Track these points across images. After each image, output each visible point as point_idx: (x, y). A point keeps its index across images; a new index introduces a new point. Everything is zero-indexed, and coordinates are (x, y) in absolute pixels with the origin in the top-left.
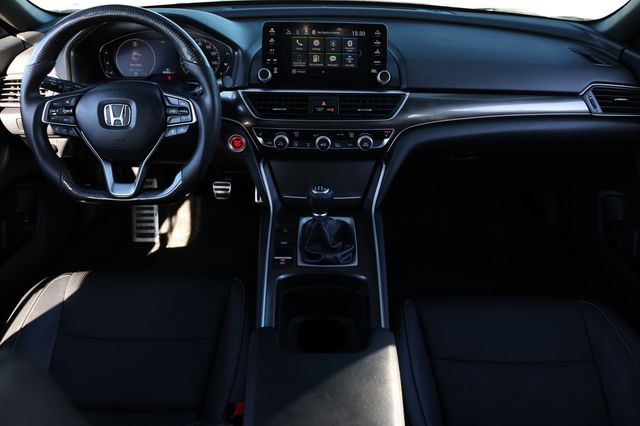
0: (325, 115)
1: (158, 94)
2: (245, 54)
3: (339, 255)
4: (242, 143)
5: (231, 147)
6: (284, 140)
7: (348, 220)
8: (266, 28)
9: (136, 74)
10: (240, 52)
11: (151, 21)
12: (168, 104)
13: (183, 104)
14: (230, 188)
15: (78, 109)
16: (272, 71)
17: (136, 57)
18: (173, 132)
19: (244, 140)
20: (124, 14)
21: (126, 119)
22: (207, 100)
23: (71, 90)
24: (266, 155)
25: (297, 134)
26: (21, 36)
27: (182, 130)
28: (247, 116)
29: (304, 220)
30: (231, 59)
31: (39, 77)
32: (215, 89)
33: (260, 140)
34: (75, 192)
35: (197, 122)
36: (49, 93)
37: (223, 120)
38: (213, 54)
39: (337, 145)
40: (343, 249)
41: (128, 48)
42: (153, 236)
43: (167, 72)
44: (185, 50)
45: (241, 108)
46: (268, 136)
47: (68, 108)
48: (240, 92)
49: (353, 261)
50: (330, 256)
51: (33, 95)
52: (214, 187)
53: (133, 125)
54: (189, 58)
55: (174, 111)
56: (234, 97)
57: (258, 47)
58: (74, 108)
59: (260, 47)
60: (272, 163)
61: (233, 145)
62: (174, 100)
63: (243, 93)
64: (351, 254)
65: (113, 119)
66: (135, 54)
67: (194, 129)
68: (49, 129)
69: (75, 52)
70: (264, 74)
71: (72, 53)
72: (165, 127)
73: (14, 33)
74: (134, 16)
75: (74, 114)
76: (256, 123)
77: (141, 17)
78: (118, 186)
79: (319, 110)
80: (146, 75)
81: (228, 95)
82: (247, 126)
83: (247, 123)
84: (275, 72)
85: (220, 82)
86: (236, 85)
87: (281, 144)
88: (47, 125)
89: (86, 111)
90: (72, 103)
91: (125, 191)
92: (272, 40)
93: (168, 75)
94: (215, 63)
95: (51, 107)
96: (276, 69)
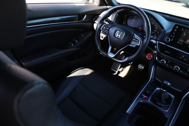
0: (182, 60)
1: (132, 33)
2: (165, 31)
3: (163, 105)
5: (147, 57)
6: (164, 62)
7: (172, 96)
8: (176, 26)
9: (131, 26)
10: (163, 30)
11: (140, 12)
12: (134, 37)
13: (138, 39)
14: (143, 68)
15: (110, 29)
16: (171, 39)
17: (134, 21)
18: (131, 45)
19: (152, 56)
20: (134, 8)
22: (145, 41)
23: (112, 24)
24: (156, 64)
25: (169, 62)
27: (134, 46)
28: (156, 50)
29: (158, 89)
30: (160, 31)
31: (106, 17)
32: (149, 38)
33: (157, 58)
34: (100, 50)
35: (139, 45)
36: (107, 23)
37: (147, 48)
38: (156, 28)
39: (181, 71)
40: (165, 104)
41: (133, 18)
42: (116, 70)
43: (140, 28)
44: (145, 23)
45: (156, 47)
46: (160, 58)
47: (108, 28)
48: (158, 42)
49: (167, 110)
50: (159, 104)
51: (102, 22)
52: (139, 65)
53: (122, 39)
54: (146, 26)
55: (134, 40)
56: (155, 43)
57: (170, 30)
58: (109, 29)
59: (171, 31)
60: (157, 67)
61: (148, 56)
62: (136, 36)
63: (158, 43)
64: (167, 107)
66: (134, 20)
67: (137, 47)
69: (118, 14)
70: (168, 40)
72: (130, 43)
74: (136, 9)
75: (109, 30)
76: (158, 53)
77: (138, 10)
78: (110, 53)
79: (181, 58)
80: (134, 27)
81: (154, 41)
82: (155, 53)
83: (155, 52)
84: (172, 40)
85: (152, 37)
86: (157, 40)
87: (163, 63)
88: (101, 30)
89: (112, 30)
90: (110, 27)
91: (111, 55)
92: (176, 30)
93: (140, 29)
94: (155, 31)
95: (104, 26)
96: (172, 39)
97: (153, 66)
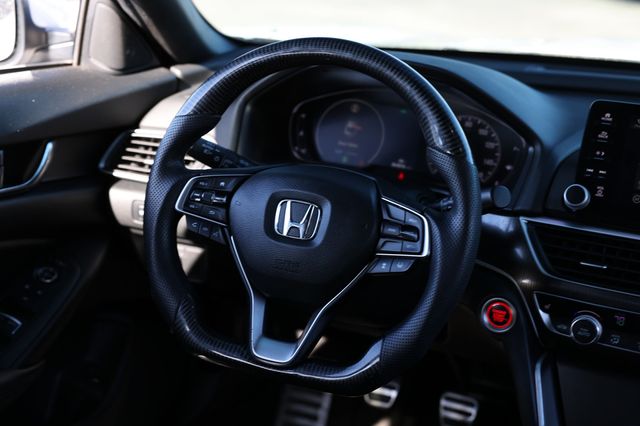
1: (373, 197)
2: (547, 153)
4: (508, 315)
5: (486, 319)
6: (592, 327)
8: (597, 112)
9: (345, 160)
10: (538, 148)
11: (389, 73)
12: (385, 217)
13: (412, 221)
14: (473, 411)
15: (236, 198)
16: (593, 192)
17: (352, 130)
18: (384, 267)
19: (512, 311)
20: (348, 55)
21: (309, 230)
22: (457, 221)
23: (231, 166)
24: (552, 350)
25: (621, 320)
26: (177, 71)
27: (401, 267)
28: (528, 268)
30: (519, 160)
31: (187, 138)
32: (475, 206)
33: (545, 317)
35: (429, 257)
36: (197, 166)
37: (476, 266)
38: (490, 145)
41: (342, 114)
43: (400, 164)
45: (519, 252)
46: (561, 314)
47: (220, 194)
48: (523, 220)
51: (172, 164)
52: (444, 403)
53: (319, 240)
54: (440, 142)
55: (392, 231)
56: (511, 229)
57: (575, 145)
58: (230, 196)
59: (578, 145)
60: (562, 369)
61: (491, 316)
62: (398, 211)
63: (529, 224)
65: (287, 225)
66: (350, 124)
67: (422, 268)
68: (183, 223)
69: (254, 106)
70: (576, 196)
71: (248, 108)
72: (371, 255)
73: (168, 63)
74: (362, 60)
75: (227, 206)
76: (543, 284)
77: (374, 65)
78: (267, 343)
80: (361, 164)
81: (501, 222)
82: (524, 288)
83: (526, 281)
84: (599, 194)
85: (487, 195)
86: (518, 208)
87: (584, 332)
88: (181, 215)
89: (247, 205)
90: (229, 188)
91: (276, 355)
92: (604, 135)
93: (398, 171)
94: (489, 162)
95: (195, 187)
96: (601, 188)
97: (538, 367)
